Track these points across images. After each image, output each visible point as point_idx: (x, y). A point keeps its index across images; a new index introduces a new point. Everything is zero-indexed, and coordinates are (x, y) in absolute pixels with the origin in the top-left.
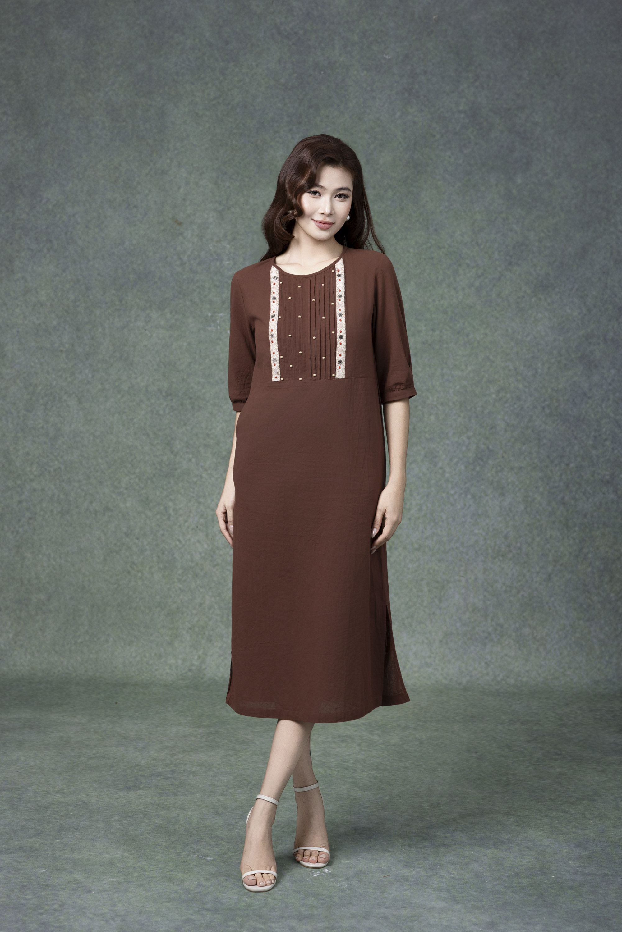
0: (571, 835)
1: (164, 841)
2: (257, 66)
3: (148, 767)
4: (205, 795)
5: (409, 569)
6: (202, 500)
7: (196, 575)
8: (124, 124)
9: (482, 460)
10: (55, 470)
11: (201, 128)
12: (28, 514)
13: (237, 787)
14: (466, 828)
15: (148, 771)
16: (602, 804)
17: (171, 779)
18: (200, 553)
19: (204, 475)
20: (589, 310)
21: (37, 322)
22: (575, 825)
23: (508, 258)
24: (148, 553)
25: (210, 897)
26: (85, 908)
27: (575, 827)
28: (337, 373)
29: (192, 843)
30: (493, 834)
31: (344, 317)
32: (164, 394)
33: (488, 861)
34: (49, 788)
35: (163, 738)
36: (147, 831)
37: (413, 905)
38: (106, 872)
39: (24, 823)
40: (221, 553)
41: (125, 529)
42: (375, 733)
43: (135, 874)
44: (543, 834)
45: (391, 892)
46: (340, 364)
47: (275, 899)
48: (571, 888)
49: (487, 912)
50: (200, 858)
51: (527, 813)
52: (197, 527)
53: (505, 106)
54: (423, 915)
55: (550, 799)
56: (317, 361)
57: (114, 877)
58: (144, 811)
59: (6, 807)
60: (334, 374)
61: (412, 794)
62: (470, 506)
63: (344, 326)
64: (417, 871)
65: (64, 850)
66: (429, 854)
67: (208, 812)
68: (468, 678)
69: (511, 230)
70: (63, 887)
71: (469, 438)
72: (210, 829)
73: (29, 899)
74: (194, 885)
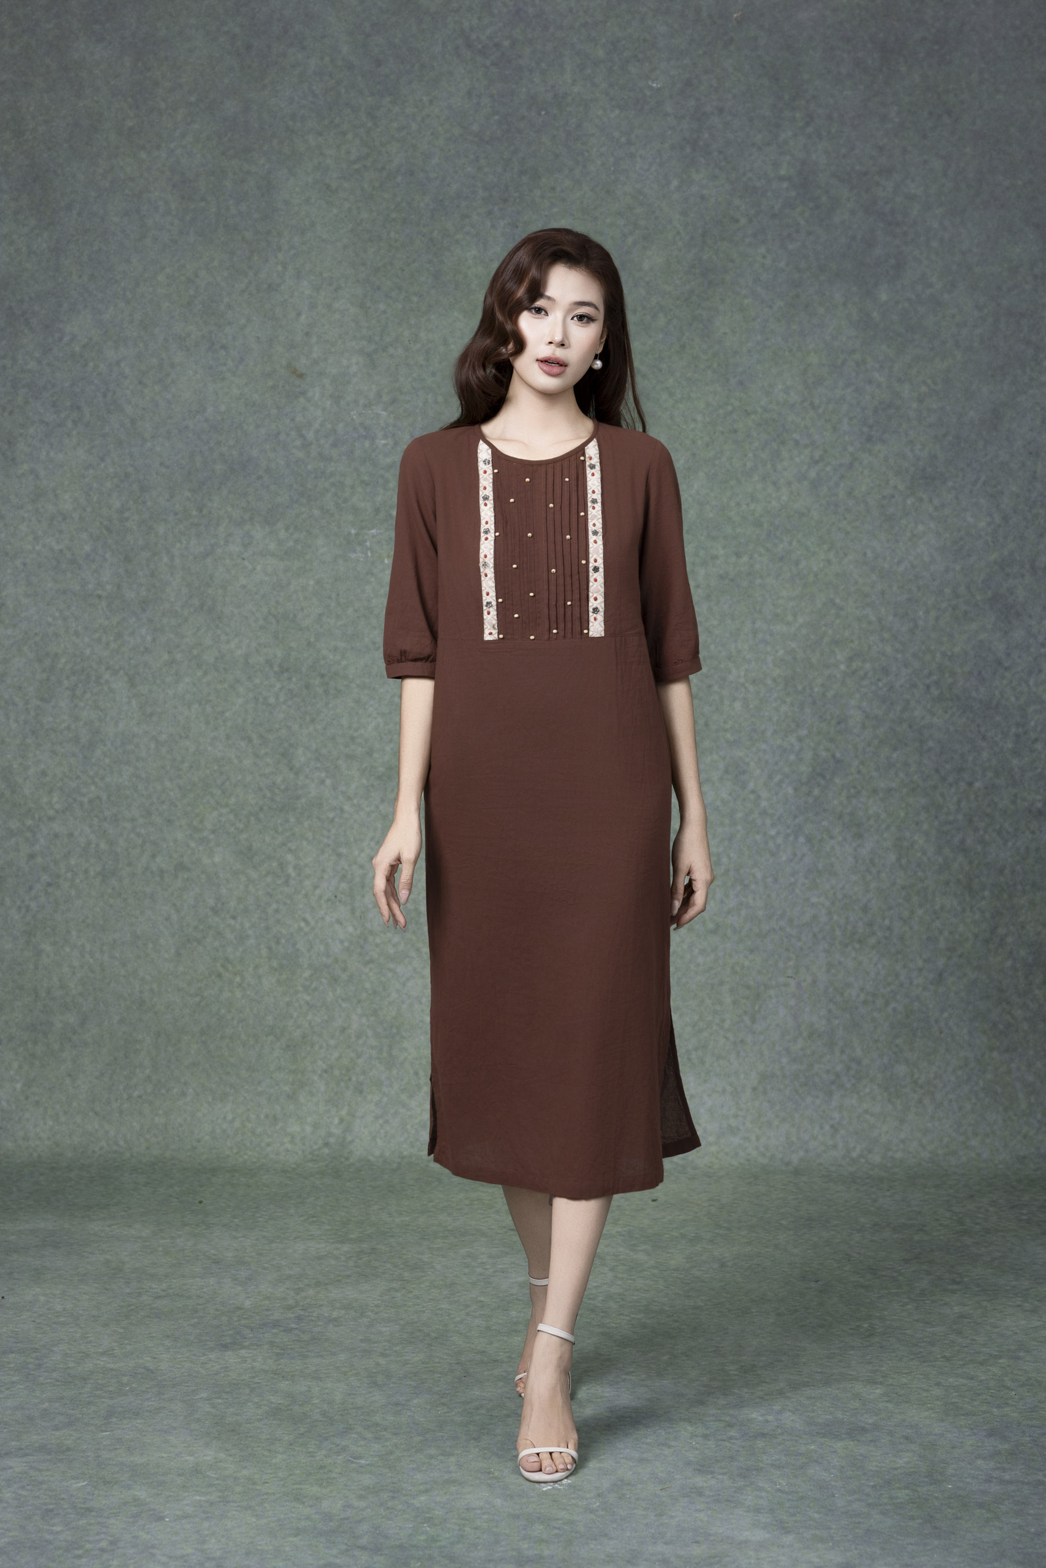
0: (979, 1415)
1: (286, 1432)
2: (431, 102)
3: (257, 1311)
4: (355, 1356)
5: (698, 965)
6: (343, 850)
7: (335, 980)
8: (203, 204)
9: (823, 777)
10: (90, 801)
11: (335, 211)
12: (45, 878)
13: (405, 1343)
14: (800, 1405)
15: (258, 1317)
16: (1033, 1365)
17: (296, 1332)
18: (342, 942)
19: (347, 808)
20: (1006, 519)
21: (56, 548)
22: (986, 1399)
23: (865, 429)
24: (252, 941)
25: (365, 1527)
26: (153, 1547)
27: (986, 1403)
28: (591, 628)
29: (333, 1436)
30: (847, 1416)
31: (601, 536)
32: (276, 669)
33: (838, 1462)
34: (89, 1348)
35: (282, 1262)
36: (258, 1416)
37: (712, 1538)
38: (188, 1485)
39: (46, 1405)
40: (378, 940)
41: (211, 902)
42: (639, 1248)
43: (239, 1489)
44: (933, 1415)
45: (673, 1514)
46: (596, 614)
47: (476, 1528)
48: (981, 1505)
49: (839, 1547)
50: (348, 1461)
51: (905, 1380)
52: (336, 897)
53: (857, 168)
54: (730, 1554)
55: (944, 1357)
56: (558, 609)
57: (202, 1493)
58: (251, 1382)
59: (15, 1379)
60: (586, 629)
61: (708, 1352)
62: (804, 855)
63: (601, 551)
64: (718, 1479)
65: (115, 1449)
66: (738, 1451)
67: (361, 1384)
68: (802, 1153)
69: (870, 382)
70: (115, 1511)
71: (800, 739)
72: (364, 1412)
73: (58, 1532)
74: (338, 1506)
